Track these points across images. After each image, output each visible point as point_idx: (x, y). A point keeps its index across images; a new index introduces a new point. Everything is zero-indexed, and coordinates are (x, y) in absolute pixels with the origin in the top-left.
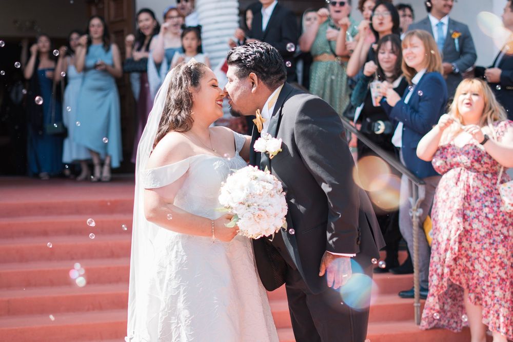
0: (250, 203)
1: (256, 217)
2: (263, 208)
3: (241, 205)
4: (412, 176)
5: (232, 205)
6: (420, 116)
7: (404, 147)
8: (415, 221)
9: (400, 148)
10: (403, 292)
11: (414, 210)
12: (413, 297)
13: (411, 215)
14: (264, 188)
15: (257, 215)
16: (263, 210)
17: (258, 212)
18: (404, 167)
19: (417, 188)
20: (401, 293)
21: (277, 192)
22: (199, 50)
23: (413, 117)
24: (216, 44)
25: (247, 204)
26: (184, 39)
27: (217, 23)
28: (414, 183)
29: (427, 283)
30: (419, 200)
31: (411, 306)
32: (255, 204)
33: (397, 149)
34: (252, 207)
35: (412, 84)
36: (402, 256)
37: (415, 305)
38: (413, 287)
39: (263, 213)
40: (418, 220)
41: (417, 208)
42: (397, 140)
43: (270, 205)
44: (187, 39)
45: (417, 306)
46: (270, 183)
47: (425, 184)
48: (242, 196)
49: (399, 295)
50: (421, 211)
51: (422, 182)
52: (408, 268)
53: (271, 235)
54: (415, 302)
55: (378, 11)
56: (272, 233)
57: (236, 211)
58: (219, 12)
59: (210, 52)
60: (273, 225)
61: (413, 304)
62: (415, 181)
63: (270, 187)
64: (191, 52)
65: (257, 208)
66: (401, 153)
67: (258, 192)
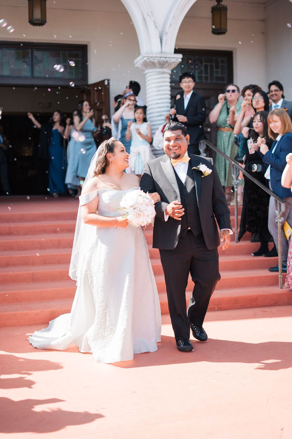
0: (135, 207)
1: (137, 215)
2: (142, 211)
3: (131, 207)
4: (277, 197)
5: (127, 207)
6: (280, 161)
7: (272, 179)
8: (279, 225)
9: (269, 180)
10: (271, 268)
11: (278, 218)
12: (278, 271)
13: (276, 221)
14: (144, 201)
15: (138, 214)
16: (142, 212)
17: (139, 212)
18: (271, 191)
19: (280, 204)
20: (270, 269)
21: (150, 204)
22: (145, 120)
23: (276, 161)
24: (158, 116)
25: (133, 207)
26: (136, 112)
27: (158, 104)
28: (278, 201)
29: (286, 263)
30: (281, 212)
31: (277, 277)
32: (138, 208)
33: (268, 180)
34: (136, 209)
35: (276, 141)
36: (270, 246)
37: (279, 276)
38: (278, 265)
39: (141, 213)
40: (281, 224)
41: (280, 217)
42: (267, 175)
43: (145, 210)
44: (137, 113)
45: (280, 277)
46: (148, 199)
47: (285, 202)
48: (132, 203)
49: (269, 270)
50: (282, 219)
51: (283, 201)
52: (274, 253)
53: (145, 226)
54: (279, 274)
55: (256, 96)
56: (145, 224)
57: (128, 210)
58: (159, 97)
59: (151, 122)
60: (146, 220)
61: (278, 275)
62: (279, 200)
63: (147, 201)
64: (140, 121)
65: (139, 210)
66: (270, 183)
67: (140, 202)
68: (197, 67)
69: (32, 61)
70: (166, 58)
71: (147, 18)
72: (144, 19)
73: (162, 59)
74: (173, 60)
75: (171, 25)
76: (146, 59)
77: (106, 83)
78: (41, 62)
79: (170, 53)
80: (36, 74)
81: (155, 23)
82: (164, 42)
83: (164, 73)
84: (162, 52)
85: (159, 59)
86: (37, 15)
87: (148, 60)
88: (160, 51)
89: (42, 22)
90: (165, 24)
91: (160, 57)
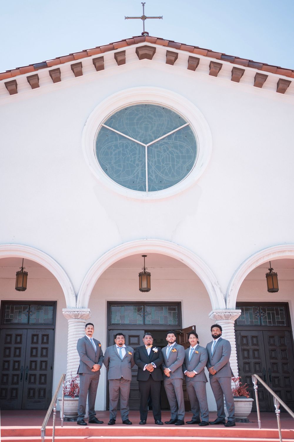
68: (262, 314)
69: (144, 314)
70: (229, 312)
71: (215, 286)
72: (213, 287)
73: (226, 313)
74: (235, 314)
75: (232, 290)
76: (215, 313)
77: (193, 329)
78: (150, 314)
79: (233, 309)
80: (146, 322)
81: (220, 289)
82: (227, 301)
83: (229, 323)
84: (226, 308)
85: (225, 313)
86: (145, 286)
87: (217, 315)
88: (225, 308)
89: (148, 290)
90: (228, 289)
91: (225, 312)
